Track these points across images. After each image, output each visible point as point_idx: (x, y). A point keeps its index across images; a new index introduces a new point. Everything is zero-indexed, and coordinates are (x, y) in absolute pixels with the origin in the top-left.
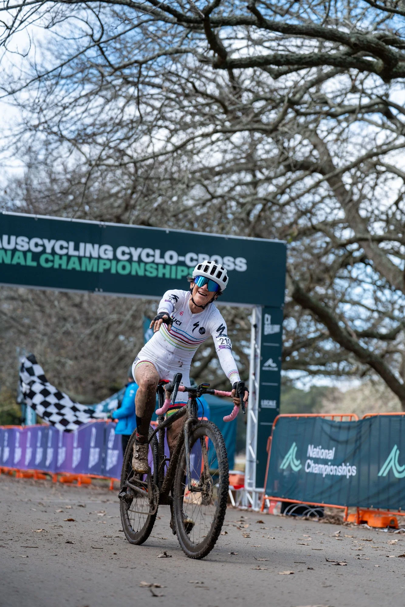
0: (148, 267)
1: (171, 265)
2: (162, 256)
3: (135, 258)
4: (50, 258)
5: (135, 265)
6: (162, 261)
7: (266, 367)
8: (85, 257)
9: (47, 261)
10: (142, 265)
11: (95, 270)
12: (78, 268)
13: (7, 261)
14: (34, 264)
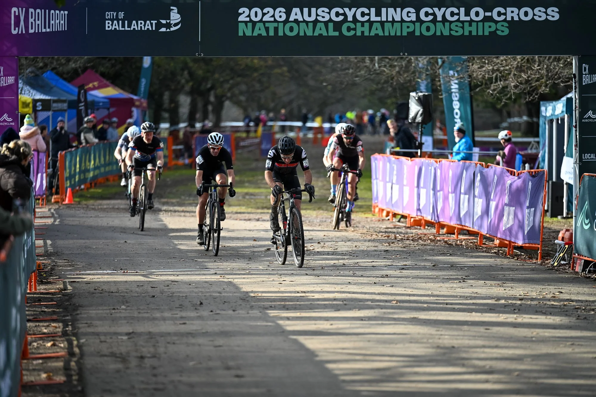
0: (453, 26)
1: (477, 22)
2: (467, 14)
3: (439, 18)
4: (352, 26)
5: (439, 25)
6: (468, 19)
7: (585, 118)
8: (387, 21)
9: (349, 29)
10: (447, 24)
11: (399, 34)
12: (381, 34)
13: (309, 33)
14: (337, 34)
